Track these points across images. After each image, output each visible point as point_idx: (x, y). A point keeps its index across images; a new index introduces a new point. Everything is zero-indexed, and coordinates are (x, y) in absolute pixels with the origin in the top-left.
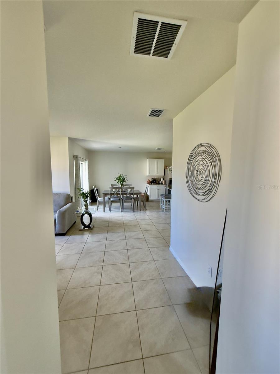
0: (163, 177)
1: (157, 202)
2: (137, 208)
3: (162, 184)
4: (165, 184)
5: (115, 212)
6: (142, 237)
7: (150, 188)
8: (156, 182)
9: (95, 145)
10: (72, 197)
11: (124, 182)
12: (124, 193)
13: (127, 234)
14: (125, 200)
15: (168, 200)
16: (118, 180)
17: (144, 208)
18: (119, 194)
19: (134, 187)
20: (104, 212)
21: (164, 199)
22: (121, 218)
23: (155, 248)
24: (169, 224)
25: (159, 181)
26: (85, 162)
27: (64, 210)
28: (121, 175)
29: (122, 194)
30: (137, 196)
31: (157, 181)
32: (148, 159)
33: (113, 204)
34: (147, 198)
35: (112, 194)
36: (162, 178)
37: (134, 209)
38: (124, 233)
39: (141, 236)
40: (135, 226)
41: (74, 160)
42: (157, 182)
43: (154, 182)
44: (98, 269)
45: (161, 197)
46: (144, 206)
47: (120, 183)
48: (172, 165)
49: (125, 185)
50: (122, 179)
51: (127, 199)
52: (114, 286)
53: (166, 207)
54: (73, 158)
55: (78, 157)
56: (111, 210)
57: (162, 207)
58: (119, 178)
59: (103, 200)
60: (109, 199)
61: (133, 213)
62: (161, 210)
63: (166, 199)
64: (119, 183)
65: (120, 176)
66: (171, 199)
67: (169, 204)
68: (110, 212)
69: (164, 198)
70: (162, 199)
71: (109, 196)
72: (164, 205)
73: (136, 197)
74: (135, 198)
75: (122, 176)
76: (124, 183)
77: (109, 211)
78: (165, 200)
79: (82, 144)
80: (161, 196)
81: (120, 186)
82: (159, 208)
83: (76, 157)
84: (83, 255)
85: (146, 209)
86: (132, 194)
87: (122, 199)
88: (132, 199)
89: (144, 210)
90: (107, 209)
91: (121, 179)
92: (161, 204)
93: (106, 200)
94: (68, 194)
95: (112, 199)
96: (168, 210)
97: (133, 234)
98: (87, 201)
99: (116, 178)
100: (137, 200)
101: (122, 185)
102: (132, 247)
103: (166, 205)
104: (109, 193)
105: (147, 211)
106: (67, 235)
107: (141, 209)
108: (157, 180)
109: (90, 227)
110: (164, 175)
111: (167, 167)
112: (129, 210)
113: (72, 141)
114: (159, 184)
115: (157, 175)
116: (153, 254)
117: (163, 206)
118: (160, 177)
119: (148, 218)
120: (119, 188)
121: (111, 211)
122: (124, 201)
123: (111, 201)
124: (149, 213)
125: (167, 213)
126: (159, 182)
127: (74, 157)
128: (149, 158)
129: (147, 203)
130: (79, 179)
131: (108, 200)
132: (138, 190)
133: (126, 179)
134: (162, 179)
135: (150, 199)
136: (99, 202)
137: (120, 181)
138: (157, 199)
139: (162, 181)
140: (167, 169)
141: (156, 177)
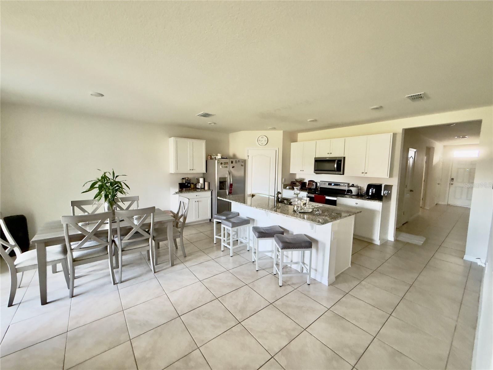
0: (203, 175)
3: (203, 189)
4: (209, 189)
8: (189, 187)
11: (119, 193)
16: (96, 191)
19: (153, 208)
20: (44, 302)
28: (107, 175)
31: (193, 184)
32: (172, 140)
33: (81, 270)
35: (75, 238)
36: (201, 177)
42: (192, 186)
43: (187, 185)
47: (106, 196)
49: (123, 200)
57: (222, 243)
58: (100, 183)
59: (36, 261)
60: (65, 253)
61: (154, 283)
64: (103, 199)
65: (104, 177)
68: (71, 297)
70: (223, 225)
75: (110, 176)
81: (106, 207)
82: (211, 244)
85: (185, 256)
89: (179, 260)
91: (108, 184)
95: (76, 254)
99: (91, 183)
101: (111, 204)
105: (190, 263)
108: (192, 182)
110: (206, 171)
111: (211, 156)
114: (195, 189)
115: (192, 172)
118: (197, 177)
120: (103, 217)
121: (76, 291)
122: (122, 251)
123: (74, 260)
126: (195, 186)
128: (174, 137)
131: (60, 257)
133: (124, 186)
134: (201, 181)
137: (103, 193)
138: (195, 220)
139: (201, 184)
140: (211, 159)
141: (190, 176)
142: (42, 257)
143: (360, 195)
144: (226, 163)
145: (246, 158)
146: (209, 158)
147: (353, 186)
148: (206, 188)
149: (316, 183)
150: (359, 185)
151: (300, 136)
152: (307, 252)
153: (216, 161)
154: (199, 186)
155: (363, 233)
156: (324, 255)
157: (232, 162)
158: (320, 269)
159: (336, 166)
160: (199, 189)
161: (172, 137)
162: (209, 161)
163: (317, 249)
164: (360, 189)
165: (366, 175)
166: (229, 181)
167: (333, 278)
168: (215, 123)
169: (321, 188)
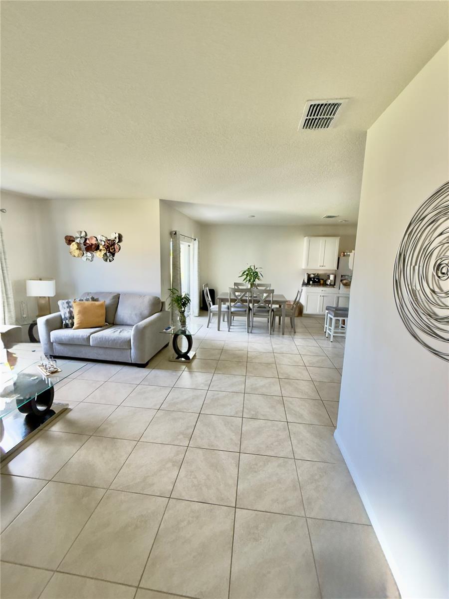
0: (334, 272)
1: (320, 319)
2: (279, 328)
5: (239, 332)
6: (276, 394)
7: (307, 292)
8: (319, 282)
9: (209, 214)
10: (163, 303)
11: (257, 279)
12: (254, 300)
13: (249, 382)
14: (256, 312)
15: (341, 319)
16: (245, 276)
17: (292, 330)
18: (245, 301)
19: (273, 290)
20: (219, 330)
21: (332, 317)
22: (245, 344)
23: (301, 426)
24: (339, 371)
25: (325, 279)
26: (193, 244)
27: (143, 326)
29: (250, 302)
30: (280, 306)
31: (323, 279)
34: (299, 310)
35: (233, 300)
36: (332, 274)
37: (272, 329)
38: (243, 379)
39: (276, 389)
40: (268, 364)
41: (171, 240)
42: (322, 282)
43: (315, 280)
44: (177, 454)
45: (327, 311)
46: (293, 326)
47: (250, 281)
48: (354, 250)
49: (259, 285)
50: (252, 275)
51: (259, 311)
52: (197, 506)
53: (335, 333)
54: (170, 236)
55: (177, 233)
56: (231, 327)
57: (327, 331)
58: (247, 272)
59: (217, 310)
60: (228, 308)
61: (269, 338)
62: (324, 338)
63: (337, 317)
64: (248, 282)
65: (250, 269)
66: (347, 317)
67: (342, 327)
68: (229, 331)
69: (333, 314)
70: (329, 315)
71: (228, 304)
72: (332, 328)
73: (277, 308)
74: (275, 310)
75: (253, 268)
76: (257, 282)
77: (227, 329)
78: (334, 319)
79: (187, 211)
80: (327, 309)
81: (249, 286)
82: (321, 332)
83: (173, 234)
84: (160, 413)
85: (295, 333)
86: (269, 302)
87: (251, 309)
88: (269, 311)
89: (290, 333)
90: (224, 325)
91: (252, 273)
92: (325, 326)
93: (222, 310)
94: (156, 297)
95: (233, 309)
96: (340, 338)
97: (260, 382)
98: (184, 311)
99: (243, 272)
100: (278, 313)
101: (252, 285)
102: (253, 413)
103: (336, 327)
104: (229, 298)
105: (296, 337)
106: (148, 368)
107: (286, 330)
108: (320, 278)
109: (187, 358)
110: (338, 268)
111: (344, 253)
112: (263, 331)
113: (168, 206)
114: (325, 284)
115: (323, 268)
116: (294, 442)
117: (330, 329)
118: (328, 272)
119: (296, 352)
120: (246, 290)
122: (254, 314)
123: (232, 313)
124: (300, 340)
125: (337, 345)
126: (325, 281)
127: (171, 233)
128: (308, 236)
129: (297, 321)
130: (179, 272)
131: (227, 310)
132: (282, 296)
133: (259, 275)
134: (332, 277)
135: (305, 312)
136: (211, 312)
137: (248, 278)
138: (318, 313)
139: (331, 281)
140: (344, 255)
141: (320, 272)
142: (220, 307)
146: (342, 255)
154: (328, 282)
160: (328, 285)
161: (306, 237)
162: (342, 258)
168: (345, 221)
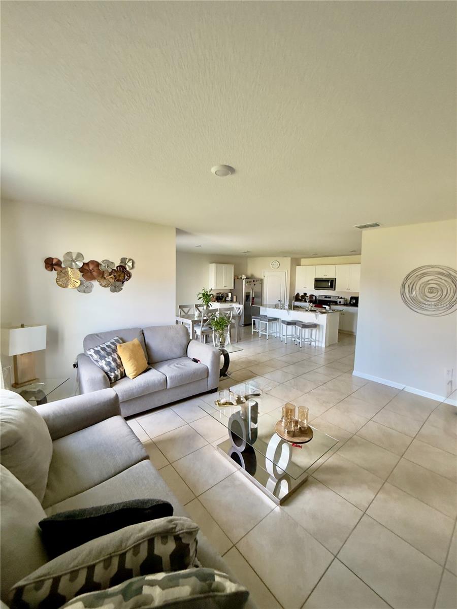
3: (232, 301)
4: (237, 301)
32: (213, 266)
36: (230, 292)
42: (224, 298)
43: (221, 298)
47: (206, 302)
109: (225, 375)
110: (234, 287)
115: (225, 288)
118: (226, 292)
123: (202, 332)
134: (230, 295)
139: (230, 297)
141: (222, 292)
143: (345, 304)
144: (250, 282)
145: (263, 278)
146: (236, 278)
147: (341, 298)
148: (235, 300)
149: (316, 297)
150: (346, 298)
151: (303, 261)
152: (314, 331)
153: (244, 281)
154: (229, 299)
155: (346, 328)
156: (323, 332)
157: (254, 281)
158: (321, 340)
159: (329, 284)
160: (229, 301)
161: (213, 263)
162: (236, 280)
163: (319, 328)
164: (346, 300)
165: (349, 291)
166: (252, 295)
167: (328, 345)
169: (319, 300)
